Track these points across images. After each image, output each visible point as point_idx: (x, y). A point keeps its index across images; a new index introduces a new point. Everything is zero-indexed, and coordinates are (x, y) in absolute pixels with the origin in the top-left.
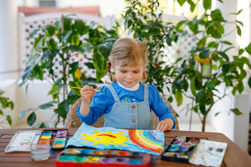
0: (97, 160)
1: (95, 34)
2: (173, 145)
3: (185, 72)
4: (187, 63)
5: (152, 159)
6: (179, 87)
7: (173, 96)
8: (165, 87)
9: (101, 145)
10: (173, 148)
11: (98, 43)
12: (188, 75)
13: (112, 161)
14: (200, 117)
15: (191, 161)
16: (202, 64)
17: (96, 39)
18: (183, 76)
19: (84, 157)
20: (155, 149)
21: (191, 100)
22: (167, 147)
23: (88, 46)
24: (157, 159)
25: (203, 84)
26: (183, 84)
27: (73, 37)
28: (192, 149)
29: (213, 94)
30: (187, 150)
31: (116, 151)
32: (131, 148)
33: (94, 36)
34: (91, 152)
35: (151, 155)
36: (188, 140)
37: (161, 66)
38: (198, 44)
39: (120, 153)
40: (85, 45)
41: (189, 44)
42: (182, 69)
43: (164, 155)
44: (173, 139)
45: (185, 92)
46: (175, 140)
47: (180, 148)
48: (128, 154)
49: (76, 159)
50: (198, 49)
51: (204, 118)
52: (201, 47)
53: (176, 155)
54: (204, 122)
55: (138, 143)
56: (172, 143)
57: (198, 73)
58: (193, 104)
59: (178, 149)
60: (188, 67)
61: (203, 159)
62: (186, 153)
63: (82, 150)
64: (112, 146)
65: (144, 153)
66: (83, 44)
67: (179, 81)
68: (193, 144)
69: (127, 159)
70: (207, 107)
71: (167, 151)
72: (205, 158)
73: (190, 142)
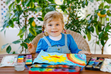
0: (51, 70)
1: (42, 2)
2: (91, 62)
3: (92, 22)
4: (93, 17)
5: (81, 69)
6: (89, 30)
7: (86, 36)
8: (82, 30)
9: (52, 62)
10: (91, 63)
11: (44, 7)
12: (94, 24)
13: (59, 70)
14: (100, 47)
15: (101, 70)
16: (101, 18)
17: (43, 4)
18: (91, 24)
19: (44, 69)
20: (82, 64)
21: (96, 37)
22: (87, 62)
23: (39, 8)
24: (83, 69)
25: (102, 29)
26: (91, 29)
27: (30, 3)
28: (101, 63)
29: (108, 34)
30: (98, 64)
31: (61, 65)
32: (69, 63)
33: (42, 3)
34: (47, 66)
35: (80, 67)
36: (98, 59)
37: (79, 19)
38: (99, 7)
39: (63, 66)
40: (38, 8)
41: (93, 6)
42: (91, 21)
43: (86, 67)
44: (90, 59)
45: (92, 33)
46: (91, 59)
47: (95, 63)
48: (67, 67)
49: (40, 70)
50: (99, 10)
51: (103, 47)
52: (101, 8)
53: (93, 67)
54: (102, 50)
55: (72, 61)
56: (90, 61)
57: (99, 23)
58: (96, 40)
59: (93, 64)
60: (94, 19)
61: (107, 68)
62: (98, 66)
63: (42, 65)
64: (58, 62)
65: (76, 66)
66: (36, 7)
67: (89, 27)
68: (101, 61)
69: (67, 69)
70: (105, 41)
71: (87, 65)
72: (108, 68)
73: (99, 60)
